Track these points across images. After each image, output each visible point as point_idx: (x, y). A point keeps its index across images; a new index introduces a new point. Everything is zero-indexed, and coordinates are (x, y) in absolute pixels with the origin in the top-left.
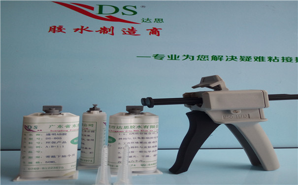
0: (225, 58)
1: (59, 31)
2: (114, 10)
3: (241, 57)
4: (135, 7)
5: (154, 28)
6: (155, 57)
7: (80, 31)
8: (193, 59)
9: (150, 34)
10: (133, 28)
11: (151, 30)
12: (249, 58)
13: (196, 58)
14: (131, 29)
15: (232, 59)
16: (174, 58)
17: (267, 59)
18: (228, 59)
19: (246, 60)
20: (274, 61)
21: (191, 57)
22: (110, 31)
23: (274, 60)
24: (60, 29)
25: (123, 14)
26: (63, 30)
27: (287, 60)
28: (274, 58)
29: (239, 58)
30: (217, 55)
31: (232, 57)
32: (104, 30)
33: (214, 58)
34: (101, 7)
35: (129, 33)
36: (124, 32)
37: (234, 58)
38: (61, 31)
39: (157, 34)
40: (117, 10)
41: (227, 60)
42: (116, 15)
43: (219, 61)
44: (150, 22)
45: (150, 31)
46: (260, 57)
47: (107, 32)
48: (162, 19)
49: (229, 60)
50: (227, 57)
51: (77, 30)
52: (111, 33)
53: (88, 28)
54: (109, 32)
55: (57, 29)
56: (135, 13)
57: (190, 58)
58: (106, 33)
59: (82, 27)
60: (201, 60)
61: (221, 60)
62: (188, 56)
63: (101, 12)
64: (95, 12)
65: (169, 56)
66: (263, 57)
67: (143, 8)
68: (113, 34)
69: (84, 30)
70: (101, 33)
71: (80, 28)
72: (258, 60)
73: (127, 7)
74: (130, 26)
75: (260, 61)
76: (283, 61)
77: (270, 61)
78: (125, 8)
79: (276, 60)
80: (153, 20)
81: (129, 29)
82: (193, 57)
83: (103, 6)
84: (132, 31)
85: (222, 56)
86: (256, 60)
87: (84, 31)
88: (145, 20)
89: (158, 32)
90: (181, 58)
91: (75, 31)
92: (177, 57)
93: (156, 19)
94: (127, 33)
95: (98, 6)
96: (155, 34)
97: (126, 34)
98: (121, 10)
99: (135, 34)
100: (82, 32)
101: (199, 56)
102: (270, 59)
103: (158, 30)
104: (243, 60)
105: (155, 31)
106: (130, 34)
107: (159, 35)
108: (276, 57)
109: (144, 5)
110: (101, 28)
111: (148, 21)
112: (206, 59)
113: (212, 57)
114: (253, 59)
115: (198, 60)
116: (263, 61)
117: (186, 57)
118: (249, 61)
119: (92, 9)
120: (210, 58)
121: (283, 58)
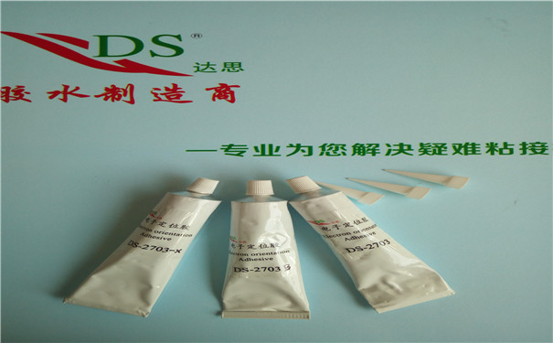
0: (383, 149)
1: (17, 99)
2: (132, 46)
3: (421, 145)
4: (179, 37)
5: (223, 85)
6: (226, 150)
7: (61, 96)
8: (310, 153)
9: (214, 100)
10: (175, 86)
11: (216, 89)
12: (440, 148)
13: (317, 151)
14: (171, 87)
15: (401, 150)
16: (267, 152)
17: (483, 149)
18: (390, 151)
19: (434, 153)
20: (501, 153)
21: (306, 149)
22: (125, 95)
23: (501, 150)
24: (19, 93)
25: (153, 54)
26: (26, 96)
27: (533, 150)
28: (501, 146)
29: (416, 147)
30: (365, 142)
31: (401, 145)
32: (113, 93)
33: (359, 149)
34: (104, 40)
35: (167, 97)
36: (156, 95)
37: (405, 148)
38: (21, 97)
39: (229, 99)
40: (139, 46)
41: (388, 154)
42: (138, 59)
43: (368, 156)
44: (214, 71)
45: (213, 91)
46: (467, 144)
47: (120, 96)
48: (240, 64)
49: (393, 152)
50: (388, 145)
51: (55, 94)
52: (128, 98)
53: (78, 88)
54: (123, 98)
55: (11, 94)
56: (179, 51)
57: (303, 151)
58: (118, 99)
59: (66, 87)
60: (328, 154)
61: (374, 154)
62: (298, 146)
63: (103, 52)
64: (92, 52)
65: (256, 148)
66: (473, 145)
67: (197, 39)
68: (132, 102)
69: (71, 93)
70: (106, 99)
71: (62, 89)
72: (462, 150)
73: (161, 39)
74: (168, 81)
75: (466, 154)
76: (524, 153)
77: (493, 154)
78: (156, 40)
79: (505, 151)
80: (219, 67)
81: (167, 89)
82: (310, 149)
83: (109, 38)
84: (174, 94)
85: (378, 145)
86: (457, 151)
87: (69, 96)
88: (201, 68)
89: (232, 93)
90: (284, 151)
91: (51, 98)
92: (274, 149)
93: (225, 64)
94: (163, 97)
95: (98, 39)
96: (226, 97)
97: (160, 99)
98: (149, 45)
99: (182, 99)
100: (65, 100)
101: (323, 147)
102: (492, 148)
103: (232, 89)
104: (426, 152)
105: (224, 92)
106: (170, 99)
107: (233, 101)
108: (506, 144)
109: (197, 32)
110: (107, 89)
111: (209, 70)
112: (338, 152)
113: (354, 147)
114: (450, 150)
115: (322, 154)
116: (474, 152)
117: (295, 149)
118: (440, 153)
119: (84, 44)
120: (349, 150)
121: (524, 144)
